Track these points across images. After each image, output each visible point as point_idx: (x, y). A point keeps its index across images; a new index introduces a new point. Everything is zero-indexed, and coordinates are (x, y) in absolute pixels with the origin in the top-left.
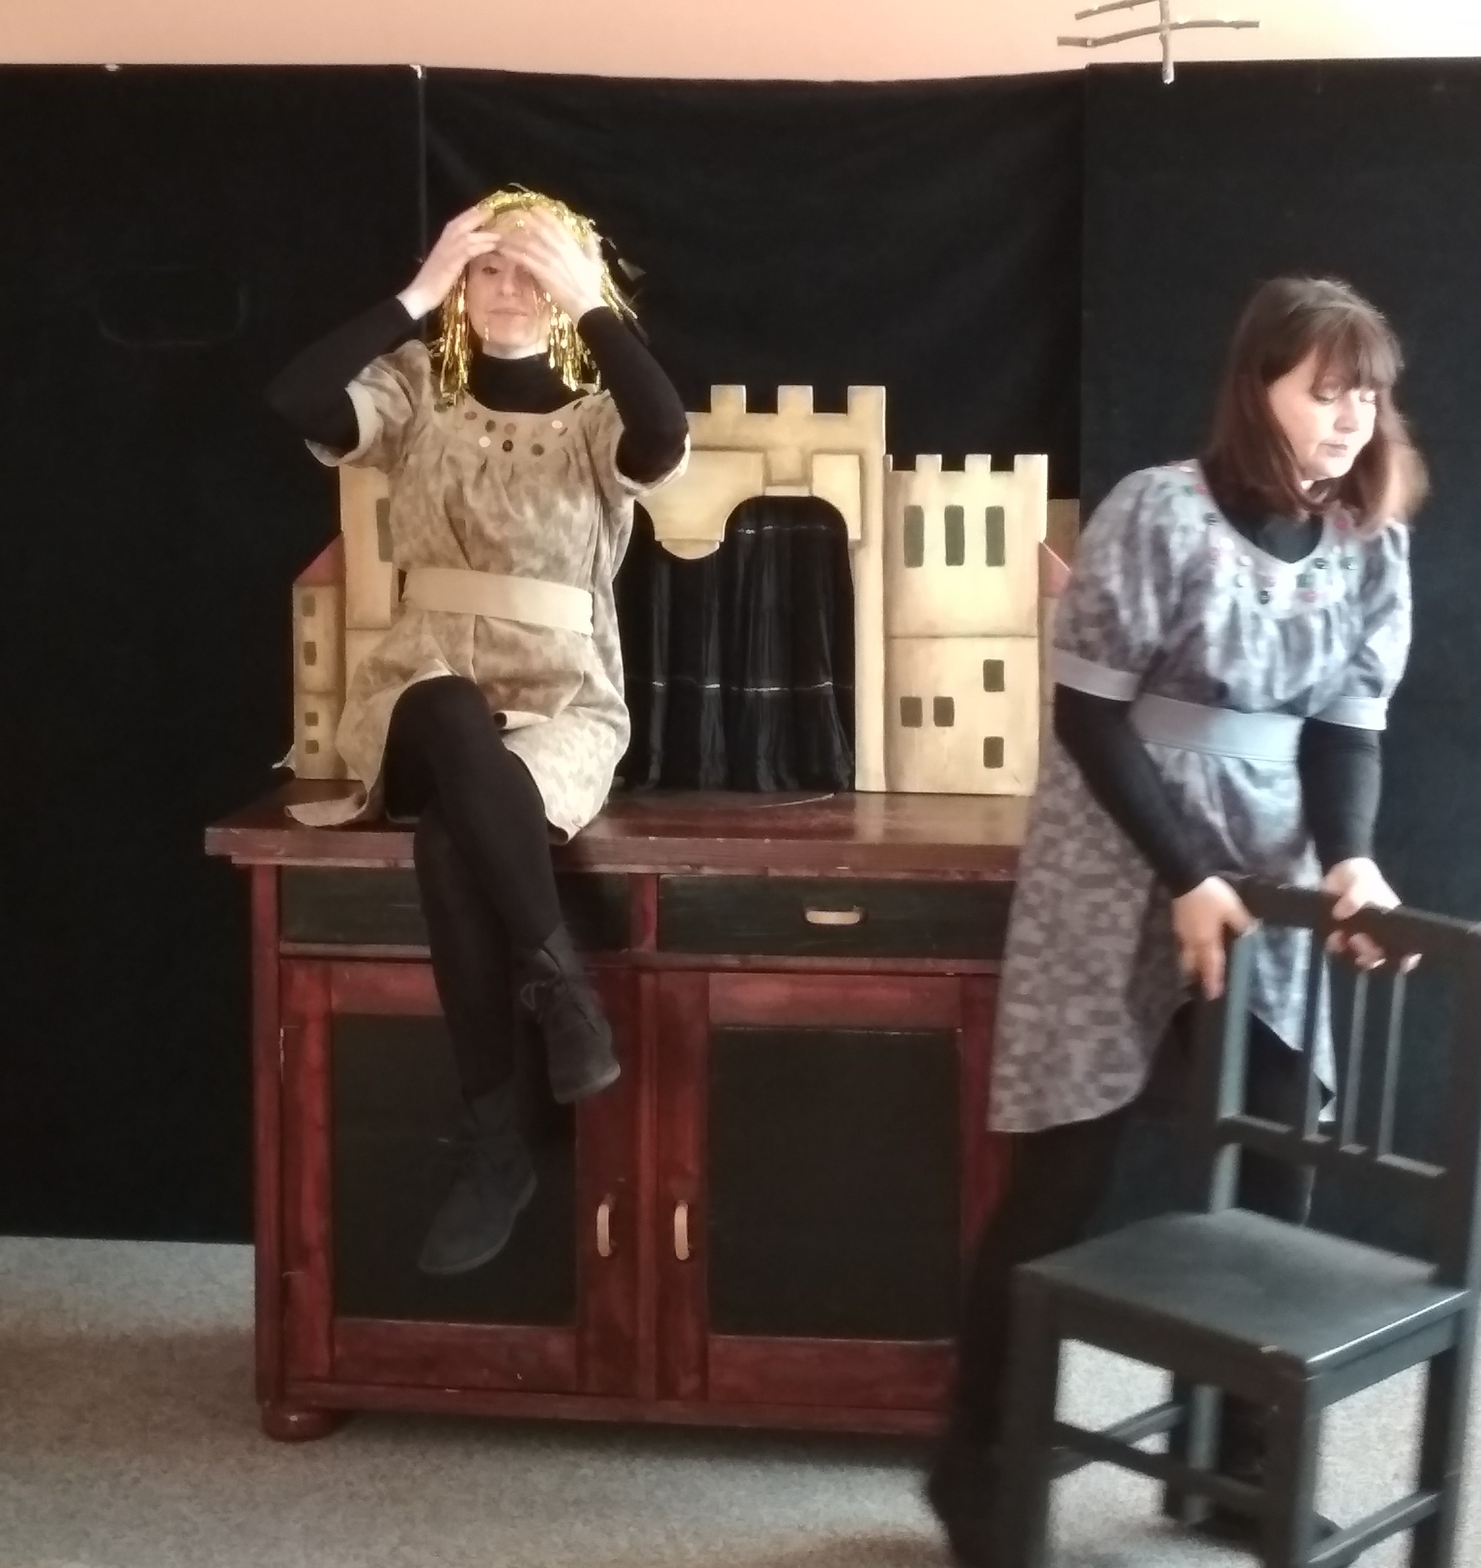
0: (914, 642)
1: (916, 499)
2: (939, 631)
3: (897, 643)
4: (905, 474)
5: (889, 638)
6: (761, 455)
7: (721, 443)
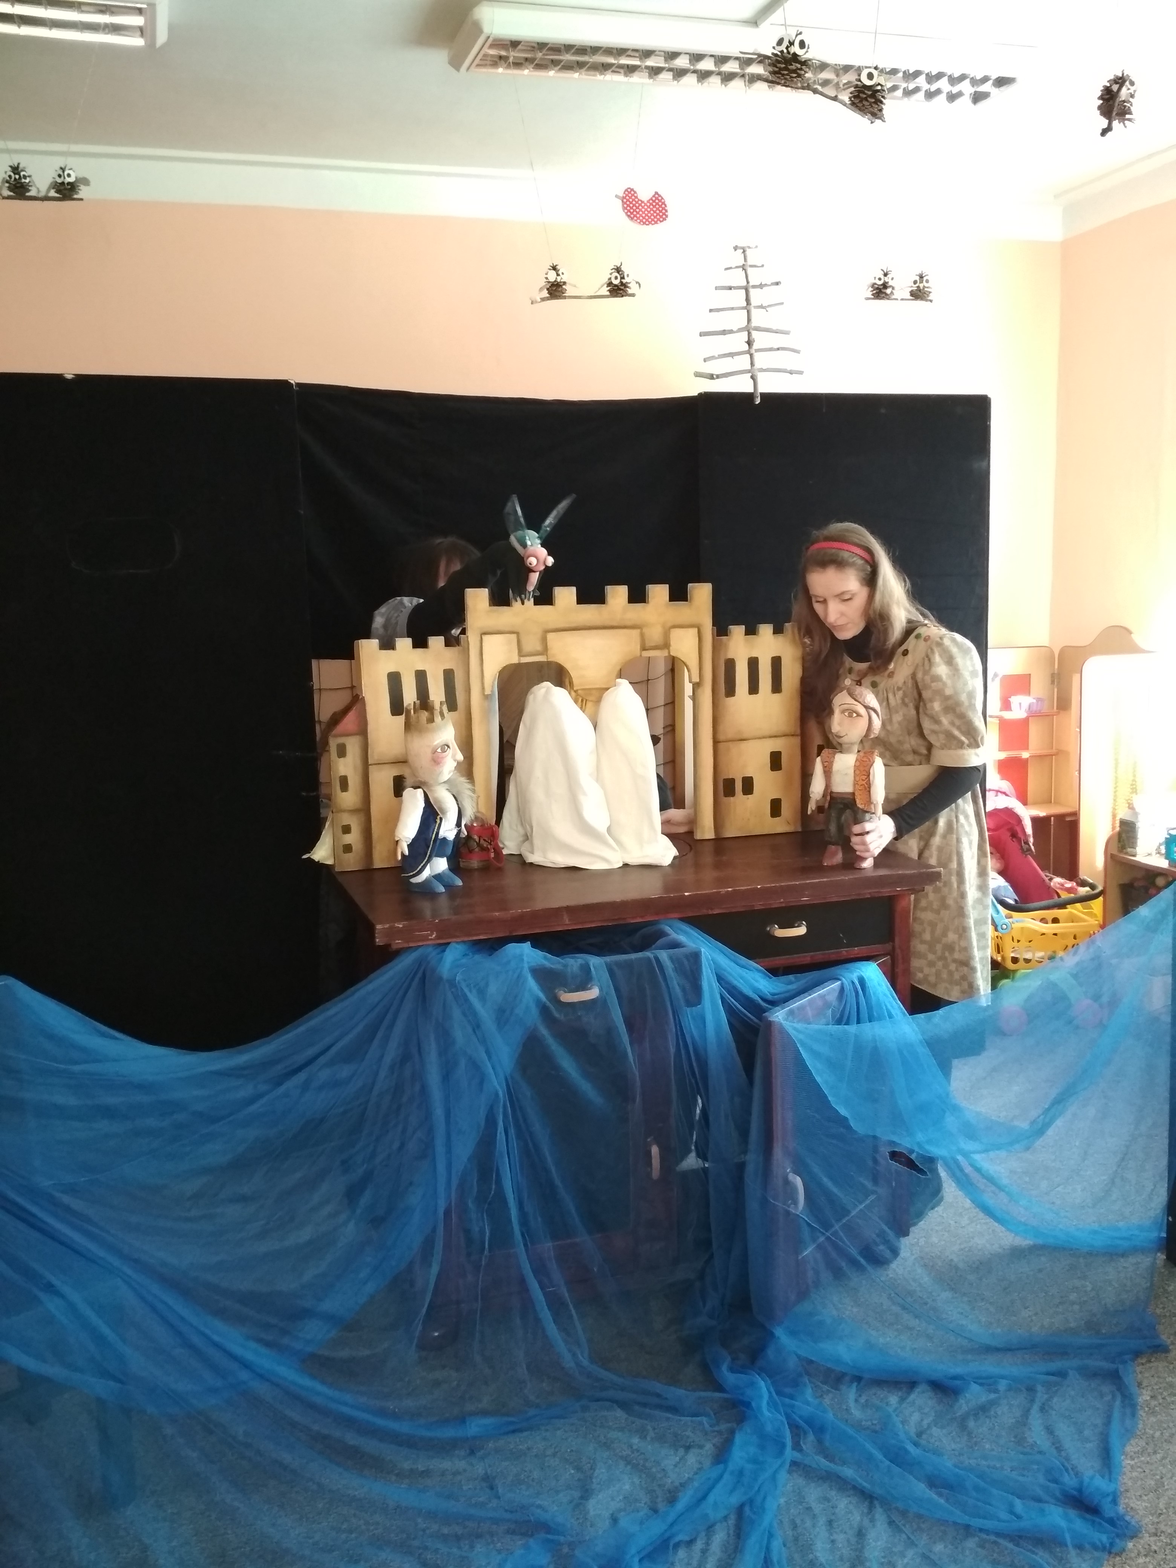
0: (730, 744)
1: (730, 656)
2: (745, 736)
3: (721, 746)
4: (724, 638)
5: (716, 742)
6: (639, 631)
7: (615, 624)
